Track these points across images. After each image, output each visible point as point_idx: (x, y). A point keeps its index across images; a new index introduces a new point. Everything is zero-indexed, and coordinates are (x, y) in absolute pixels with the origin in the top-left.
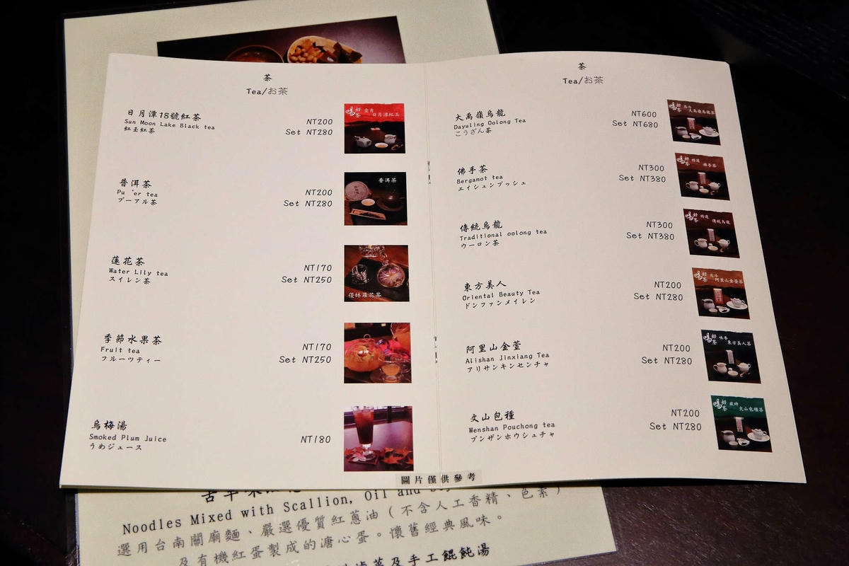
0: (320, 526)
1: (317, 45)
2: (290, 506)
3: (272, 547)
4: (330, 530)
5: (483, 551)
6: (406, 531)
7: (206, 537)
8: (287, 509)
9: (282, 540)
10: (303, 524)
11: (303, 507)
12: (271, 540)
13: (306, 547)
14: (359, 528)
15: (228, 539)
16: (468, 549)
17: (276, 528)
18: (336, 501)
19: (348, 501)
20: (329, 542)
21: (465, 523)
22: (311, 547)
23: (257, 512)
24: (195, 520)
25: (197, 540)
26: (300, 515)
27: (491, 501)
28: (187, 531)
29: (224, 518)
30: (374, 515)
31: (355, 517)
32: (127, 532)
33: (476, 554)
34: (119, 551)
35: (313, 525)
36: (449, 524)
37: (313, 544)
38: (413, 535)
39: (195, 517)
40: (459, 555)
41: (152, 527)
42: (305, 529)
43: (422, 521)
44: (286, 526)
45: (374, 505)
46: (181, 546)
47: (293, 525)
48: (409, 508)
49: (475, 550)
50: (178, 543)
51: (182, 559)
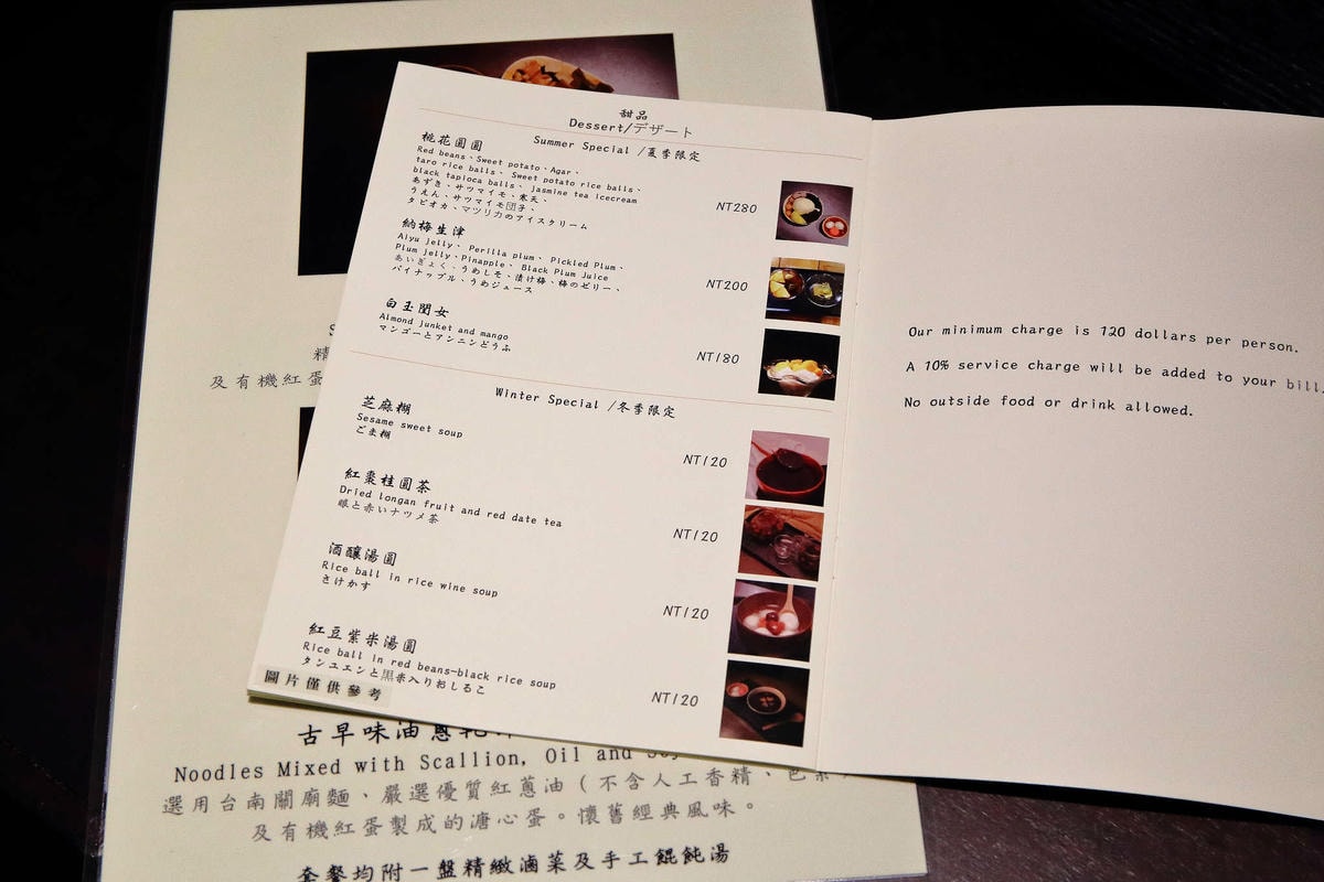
0: (473, 795)
1: (547, 70)
2: (431, 761)
3: (396, 820)
4: (486, 802)
5: (719, 855)
6: (603, 814)
7: (298, 797)
8: (425, 765)
9: (412, 810)
10: (448, 791)
11: (450, 764)
12: (396, 810)
13: (448, 825)
14: (530, 804)
15: (332, 802)
16: (696, 850)
17: (405, 793)
18: (501, 760)
19: (520, 762)
20: (483, 820)
21: (695, 810)
22: (455, 826)
23: (380, 765)
24: (284, 770)
25: (284, 800)
26: (444, 775)
27: (740, 780)
28: (271, 786)
29: (329, 769)
30: (557, 786)
31: (528, 786)
32: (180, 778)
33: (708, 858)
34: (166, 806)
35: (462, 793)
36: (670, 809)
37: (459, 821)
38: (613, 821)
39: (284, 766)
40: (681, 858)
41: (219, 775)
42: (449, 797)
43: (629, 800)
44: (421, 791)
45: (558, 770)
46: (258, 807)
47: (432, 791)
48: (610, 780)
49: (706, 853)
50: (256, 802)
51: (259, 827)
